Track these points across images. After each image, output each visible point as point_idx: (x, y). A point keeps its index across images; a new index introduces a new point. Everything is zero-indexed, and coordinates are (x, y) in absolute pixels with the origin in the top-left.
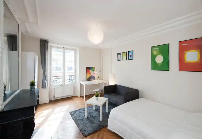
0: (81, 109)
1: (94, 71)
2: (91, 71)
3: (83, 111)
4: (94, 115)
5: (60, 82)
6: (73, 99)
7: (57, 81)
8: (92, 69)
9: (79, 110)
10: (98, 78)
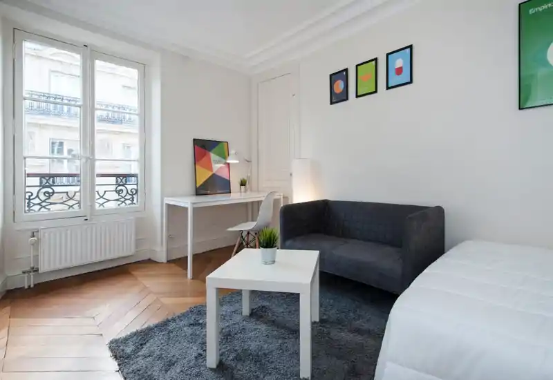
0: (174, 320)
1: (224, 155)
2: (213, 156)
3: (188, 330)
4: (253, 346)
5: (71, 203)
6: (135, 273)
7: (50, 195)
8: (216, 149)
9: (165, 323)
10: (243, 183)
